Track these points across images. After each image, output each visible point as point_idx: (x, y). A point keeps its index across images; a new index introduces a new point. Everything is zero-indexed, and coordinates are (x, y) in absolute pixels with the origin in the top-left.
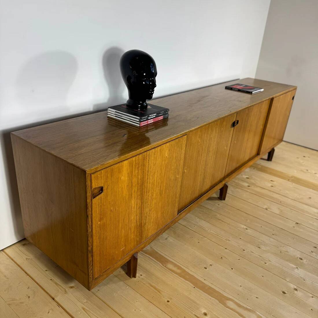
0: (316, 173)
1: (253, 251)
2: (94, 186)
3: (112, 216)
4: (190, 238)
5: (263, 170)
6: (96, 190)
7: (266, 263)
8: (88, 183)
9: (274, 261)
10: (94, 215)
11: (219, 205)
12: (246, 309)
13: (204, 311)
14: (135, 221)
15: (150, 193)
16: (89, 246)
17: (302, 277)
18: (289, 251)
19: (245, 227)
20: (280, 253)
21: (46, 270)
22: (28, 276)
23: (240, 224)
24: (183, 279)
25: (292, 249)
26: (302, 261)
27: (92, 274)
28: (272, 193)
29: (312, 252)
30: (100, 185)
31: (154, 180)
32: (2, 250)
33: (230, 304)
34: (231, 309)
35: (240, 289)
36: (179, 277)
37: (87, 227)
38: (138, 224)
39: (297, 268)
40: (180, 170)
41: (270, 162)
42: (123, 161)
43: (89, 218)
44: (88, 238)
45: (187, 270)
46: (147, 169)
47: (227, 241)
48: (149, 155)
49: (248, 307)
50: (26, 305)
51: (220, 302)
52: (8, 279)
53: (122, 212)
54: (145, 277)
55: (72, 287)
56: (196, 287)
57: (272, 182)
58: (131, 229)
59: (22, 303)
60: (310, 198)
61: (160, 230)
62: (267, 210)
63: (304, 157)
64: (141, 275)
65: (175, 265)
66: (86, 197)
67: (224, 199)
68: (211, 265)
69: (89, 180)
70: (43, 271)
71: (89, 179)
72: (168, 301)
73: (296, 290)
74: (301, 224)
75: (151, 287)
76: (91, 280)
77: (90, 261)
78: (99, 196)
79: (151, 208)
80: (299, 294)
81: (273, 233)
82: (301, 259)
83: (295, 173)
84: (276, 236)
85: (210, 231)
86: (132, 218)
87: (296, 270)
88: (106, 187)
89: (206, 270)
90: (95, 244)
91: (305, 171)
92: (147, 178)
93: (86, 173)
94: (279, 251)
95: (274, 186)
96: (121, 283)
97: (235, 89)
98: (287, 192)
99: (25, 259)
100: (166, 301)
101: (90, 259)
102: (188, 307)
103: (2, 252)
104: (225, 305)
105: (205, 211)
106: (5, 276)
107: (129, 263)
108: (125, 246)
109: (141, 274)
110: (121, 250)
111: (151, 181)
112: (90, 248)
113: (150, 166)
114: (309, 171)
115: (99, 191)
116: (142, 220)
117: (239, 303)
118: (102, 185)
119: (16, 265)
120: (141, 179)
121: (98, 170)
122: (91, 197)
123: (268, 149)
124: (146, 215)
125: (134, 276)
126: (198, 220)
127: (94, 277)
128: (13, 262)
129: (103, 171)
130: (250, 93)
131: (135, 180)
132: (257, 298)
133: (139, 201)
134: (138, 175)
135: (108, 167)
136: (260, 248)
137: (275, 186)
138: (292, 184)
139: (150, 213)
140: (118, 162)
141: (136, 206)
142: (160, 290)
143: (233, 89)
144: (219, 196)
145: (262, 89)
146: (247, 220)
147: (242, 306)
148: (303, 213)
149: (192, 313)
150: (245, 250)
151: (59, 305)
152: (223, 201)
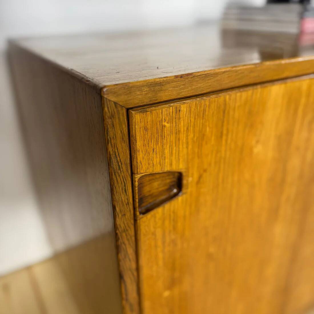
6: (156, 184)
30: (171, 165)
78: (167, 206)
88: (196, 176)
93: (101, 98)
115: (170, 189)
118: (181, 167)
121: (164, 96)
122: (134, 208)
129: (184, 107)
140: (252, 81)
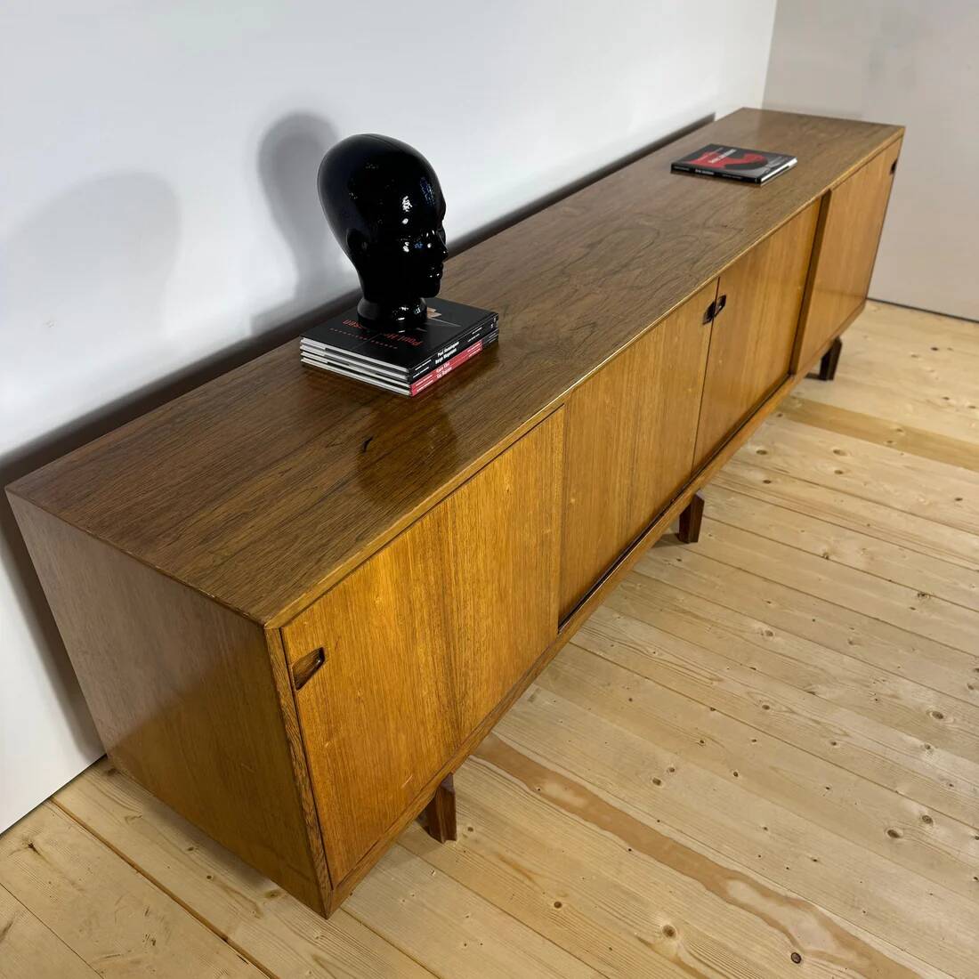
0: (973, 407)
1: (795, 709)
2: (294, 655)
3: (363, 712)
4: (603, 686)
5: (809, 415)
6: (304, 664)
7: (835, 744)
8: (277, 655)
9: (859, 731)
10: (307, 732)
11: (679, 560)
12: (787, 901)
13: (663, 922)
14: (434, 699)
15: (468, 608)
16: (306, 814)
17: (945, 775)
18: (901, 692)
19: (766, 628)
20: (874, 702)
21: (191, 849)
22: (140, 876)
23: (750, 619)
24: (594, 827)
25: (911, 686)
26: (940, 722)
27: (327, 879)
28: (841, 496)
29: (971, 687)
30: (314, 646)
31: (478, 570)
32: (50, 799)
33: (739, 890)
34: (743, 906)
35: (764, 837)
36: (583, 822)
37: (293, 769)
38: (445, 700)
39: (929, 748)
40: (554, 511)
41: (828, 383)
42: (375, 554)
43: (295, 743)
44: (299, 795)
45: (602, 795)
46: (451, 550)
47: (715, 683)
48: (453, 506)
49: (791, 894)
50: (147, 968)
51: (708, 889)
52: (81, 890)
53: (390, 690)
54: (480, 833)
55: (272, 895)
56: (634, 847)
57: (839, 458)
58: (423, 723)
59: (138, 962)
60: (959, 500)
61: (511, 692)
62: (827, 558)
63: (935, 349)
64: (471, 829)
65: (569, 785)
66: (277, 694)
67: (695, 539)
68: (672, 770)
69: (276, 644)
70: (180, 850)
71: (278, 642)
72: (558, 905)
73: (928, 820)
74: (935, 596)
75: (504, 866)
76: (325, 892)
77: (317, 849)
78: (315, 676)
79: (477, 645)
80: (937, 832)
81: (851, 639)
82: (940, 716)
83: (907, 414)
84: (859, 647)
85: (661, 654)
86: (425, 693)
87: (925, 755)
89: (660, 787)
90: (323, 802)
91: (940, 402)
92: (456, 573)
93: (264, 630)
94: (873, 699)
95: (843, 470)
96: (415, 863)
97: (704, 172)
98: (887, 487)
99: (122, 821)
100: (553, 905)
101: (316, 843)
102: (617, 915)
103: (49, 805)
104: (722, 893)
105: (638, 588)
106: (73, 884)
107: (431, 809)
108: (414, 771)
109: (469, 825)
110: (403, 786)
111: (468, 575)
112: (310, 819)
113: (459, 536)
114: (952, 401)
115: (314, 662)
116: (453, 689)
117: (763, 883)
118: (321, 644)
119: (98, 842)
120: (436, 582)
122: (292, 688)
123: (821, 348)
124: (463, 669)
125: (451, 835)
126: (622, 621)
127: (334, 883)
128: (89, 835)
129: (315, 607)
130: (754, 182)
131: (419, 591)
132: (815, 861)
133: (439, 642)
134: (427, 575)
135: (331, 589)
136: (813, 693)
137: (849, 471)
138: (902, 454)
139: (475, 661)
141: (430, 658)
142: (530, 871)
143: (697, 171)
144: (678, 531)
145: (790, 158)
146: (769, 602)
147: (772, 891)
148: (938, 557)
149: (630, 934)
150: (770, 706)
151: (245, 956)
152: (692, 545)
